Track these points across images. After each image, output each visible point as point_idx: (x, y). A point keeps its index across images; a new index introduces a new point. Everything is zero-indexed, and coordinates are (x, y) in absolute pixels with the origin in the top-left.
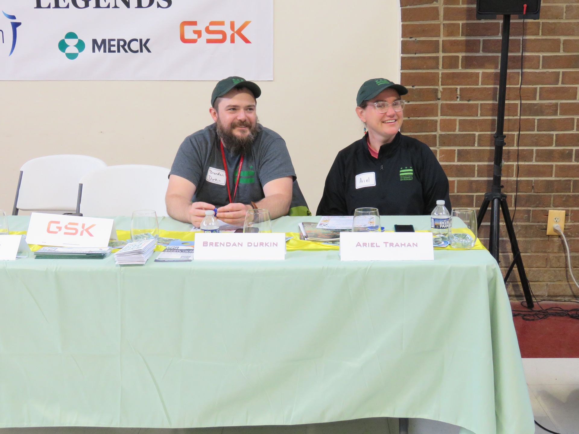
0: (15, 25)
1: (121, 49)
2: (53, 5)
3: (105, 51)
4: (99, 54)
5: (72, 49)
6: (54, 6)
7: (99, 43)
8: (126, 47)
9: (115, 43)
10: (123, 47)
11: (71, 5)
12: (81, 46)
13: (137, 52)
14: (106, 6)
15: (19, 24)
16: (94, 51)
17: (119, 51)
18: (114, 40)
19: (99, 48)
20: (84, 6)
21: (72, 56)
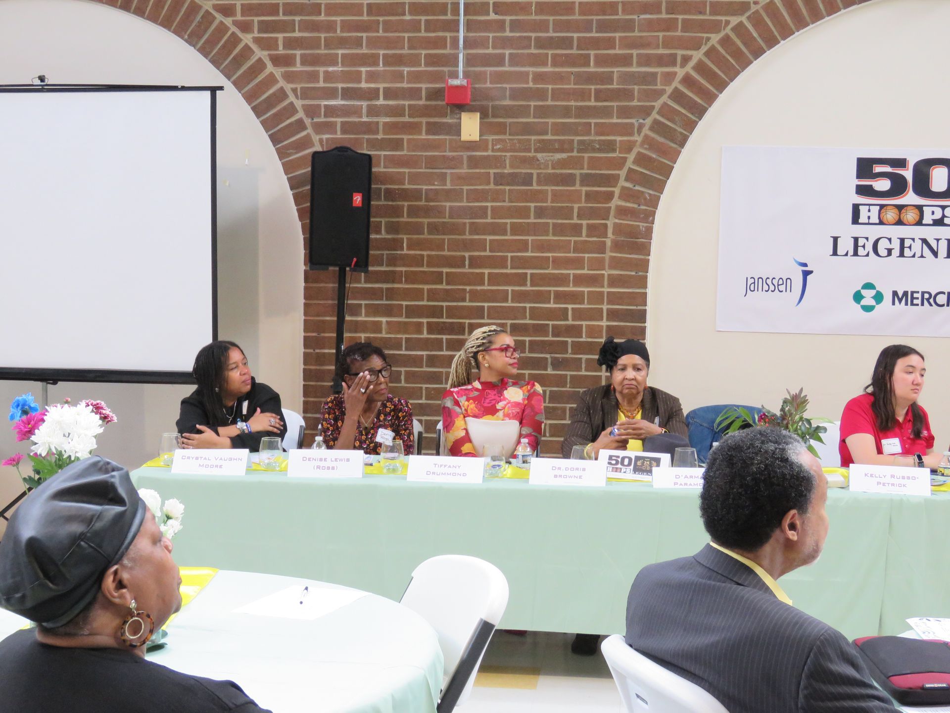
0: (806, 274)
1: (925, 302)
2: (851, 252)
3: (906, 304)
4: (900, 307)
5: (868, 301)
6: (852, 254)
7: (900, 295)
8: (931, 301)
9: (919, 295)
10: (928, 300)
11: (872, 253)
12: (879, 297)
13: (943, 305)
14: (911, 255)
15: (811, 272)
16: (894, 304)
17: (923, 304)
18: (918, 292)
19: (900, 301)
20: (886, 255)
21: (868, 309)
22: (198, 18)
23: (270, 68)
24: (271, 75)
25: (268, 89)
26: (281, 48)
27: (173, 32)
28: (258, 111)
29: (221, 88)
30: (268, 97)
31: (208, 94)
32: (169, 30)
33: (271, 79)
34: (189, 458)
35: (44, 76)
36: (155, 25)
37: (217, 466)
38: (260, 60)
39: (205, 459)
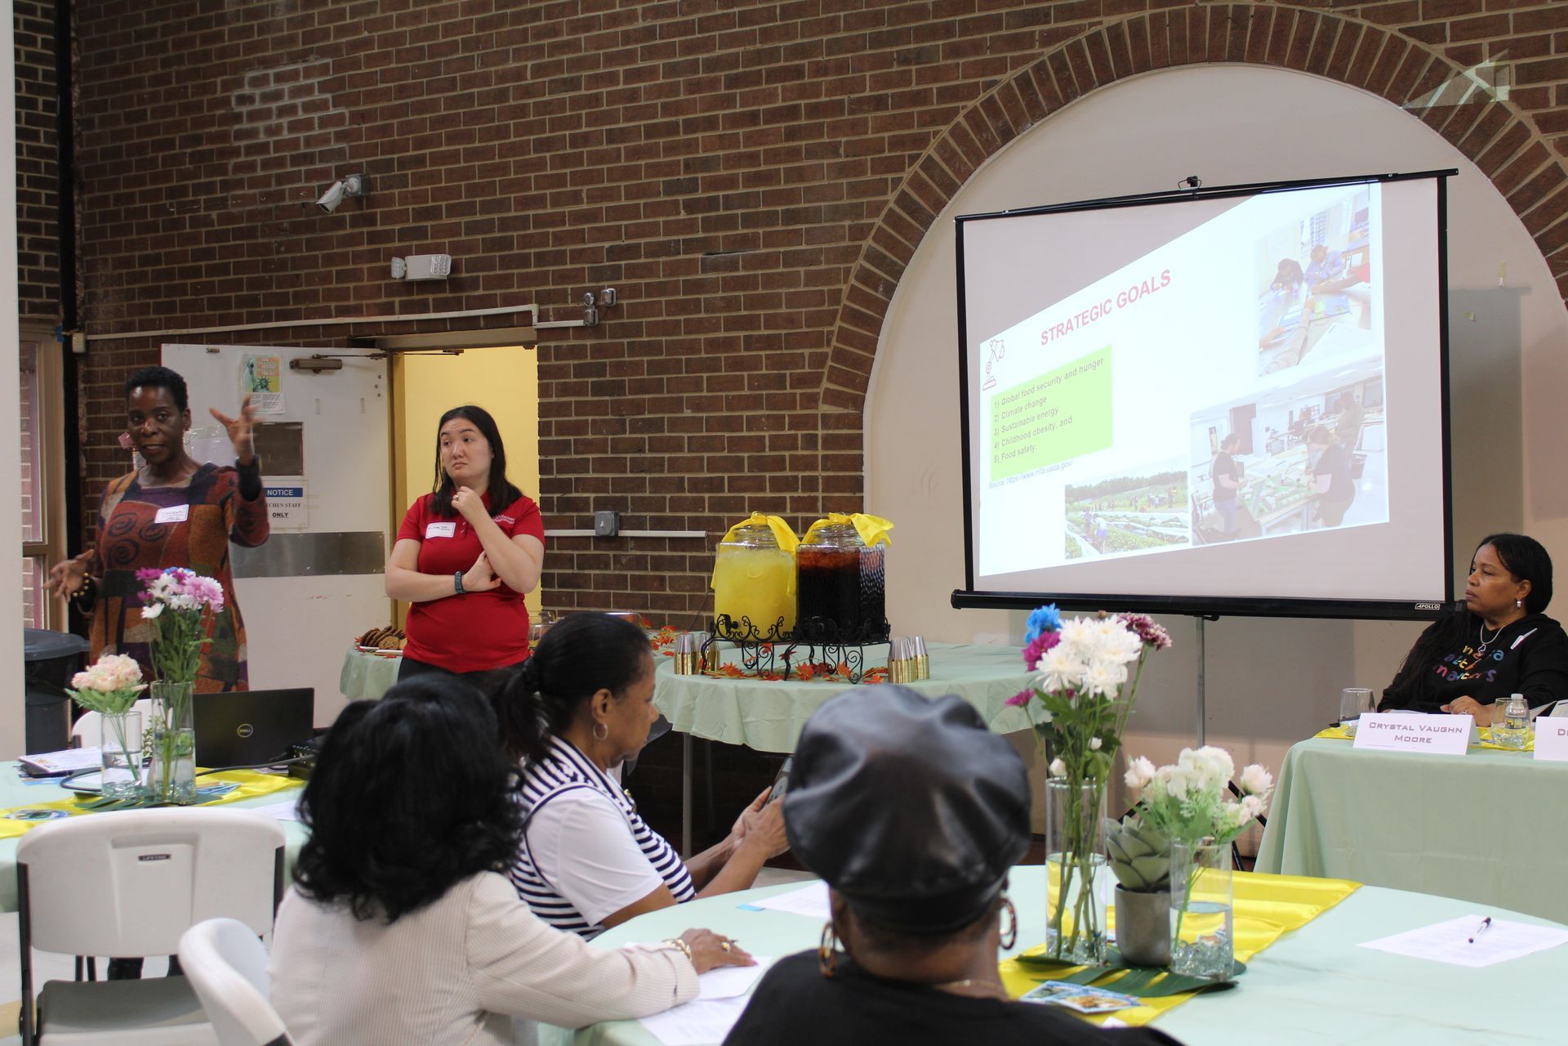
22: (1424, 72)
23: (1536, 135)
24: (1539, 145)
25: (1534, 169)
26: (1553, 102)
27: (1386, 97)
28: (1517, 204)
29: (1454, 172)
30: (1533, 181)
31: (1433, 183)
32: (1381, 95)
33: (1539, 153)
34: (1380, 726)
35: (1195, 177)
36: (1359, 89)
37: (1422, 740)
38: (1520, 125)
39: (1405, 728)
